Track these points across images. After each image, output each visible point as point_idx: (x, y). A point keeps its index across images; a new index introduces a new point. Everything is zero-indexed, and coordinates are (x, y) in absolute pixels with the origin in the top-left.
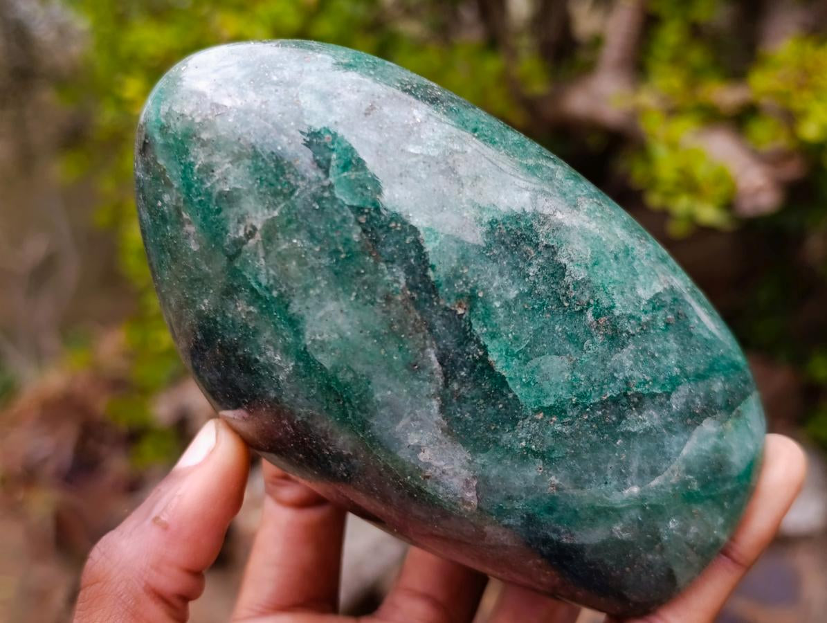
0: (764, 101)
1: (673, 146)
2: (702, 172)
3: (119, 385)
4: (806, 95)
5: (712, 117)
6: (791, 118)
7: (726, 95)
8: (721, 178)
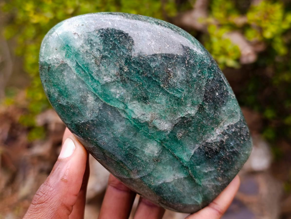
0: (252, 23)
1: (220, 38)
2: (229, 48)
3: (25, 110)
4: (267, 22)
5: (234, 28)
6: (261, 30)
7: (239, 20)
8: (236, 50)
